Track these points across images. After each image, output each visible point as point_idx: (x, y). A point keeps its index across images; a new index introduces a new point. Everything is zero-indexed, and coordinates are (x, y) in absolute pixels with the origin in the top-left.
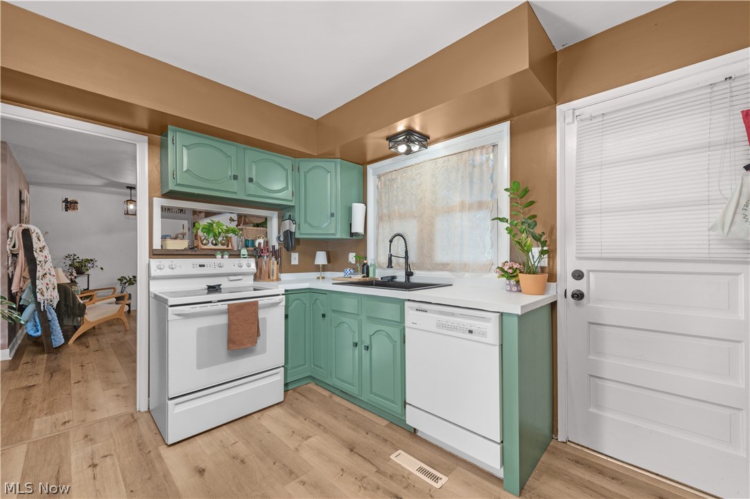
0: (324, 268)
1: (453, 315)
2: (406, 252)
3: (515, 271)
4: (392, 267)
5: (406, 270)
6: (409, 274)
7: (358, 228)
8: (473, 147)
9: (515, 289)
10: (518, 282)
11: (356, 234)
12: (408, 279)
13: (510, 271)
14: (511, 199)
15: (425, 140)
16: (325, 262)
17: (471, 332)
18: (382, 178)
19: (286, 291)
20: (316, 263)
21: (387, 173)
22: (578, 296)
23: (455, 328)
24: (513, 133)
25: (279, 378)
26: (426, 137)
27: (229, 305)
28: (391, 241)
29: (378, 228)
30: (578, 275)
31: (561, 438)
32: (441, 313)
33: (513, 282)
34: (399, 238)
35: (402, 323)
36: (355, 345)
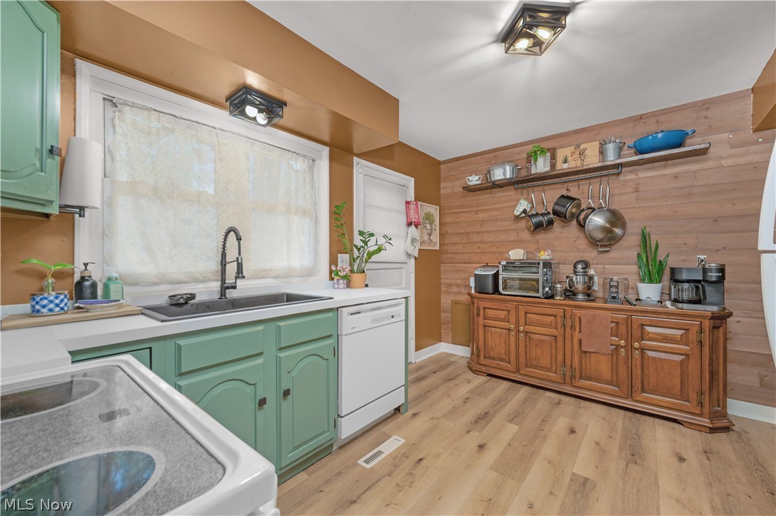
1: (381, 308)
5: (223, 281)
8: (297, 152)
9: (342, 286)
10: (349, 281)
17: (393, 317)
23: (384, 319)
24: (331, 158)
34: (232, 233)
35: (333, 336)
36: (262, 402)
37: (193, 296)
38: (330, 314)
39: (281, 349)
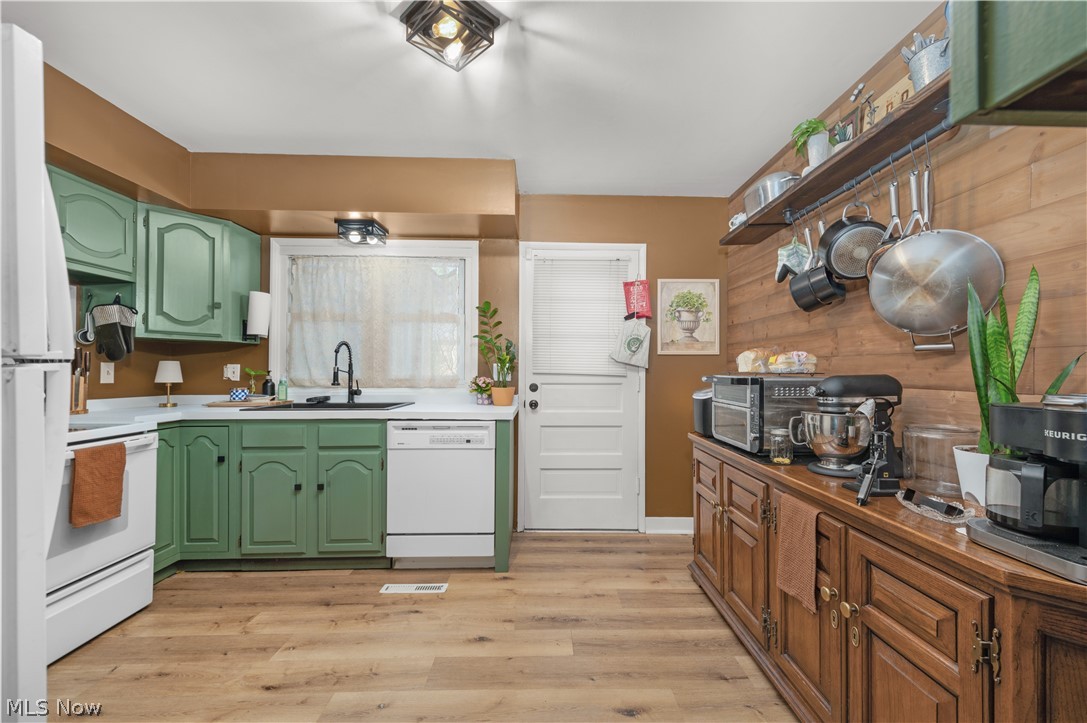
0: (175, 389)
1: (449, 428)
2: (350, 366)
3: (487, 386)
4: (339, 384)
5: (350, 387)
6: (353, 393)
7: (257, 328)
8: (439, 256)
9: (486, 402)
10: (490, 396)
11: (255, 337)
12: (352, 400)
13: (484, 385)
14: (480, 315)
15: (384, 232)
16: (179, 379)
17: (468, 441)
18: (300, 262)
19: (159, 424)
20: (159, 379)
21: (309, 256)
22: (534, 405)
23: (452, 441)
24: (482, 252)
25: (147, 567)
26: (385, 231)
27: (75, 451)
28: (337, 352)
29: (290, 330)
30: (534, 388)
31: (519, 529)
32: (434, 428)
33: (485, 396)
34: (344, 347)
35: (382, 446)
36: (298, 488)
37: (327, 398)
38: (377, 426)
39: (321, 448)
